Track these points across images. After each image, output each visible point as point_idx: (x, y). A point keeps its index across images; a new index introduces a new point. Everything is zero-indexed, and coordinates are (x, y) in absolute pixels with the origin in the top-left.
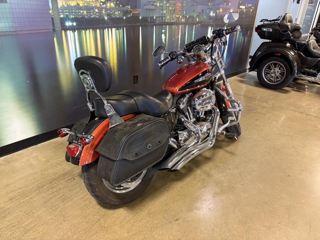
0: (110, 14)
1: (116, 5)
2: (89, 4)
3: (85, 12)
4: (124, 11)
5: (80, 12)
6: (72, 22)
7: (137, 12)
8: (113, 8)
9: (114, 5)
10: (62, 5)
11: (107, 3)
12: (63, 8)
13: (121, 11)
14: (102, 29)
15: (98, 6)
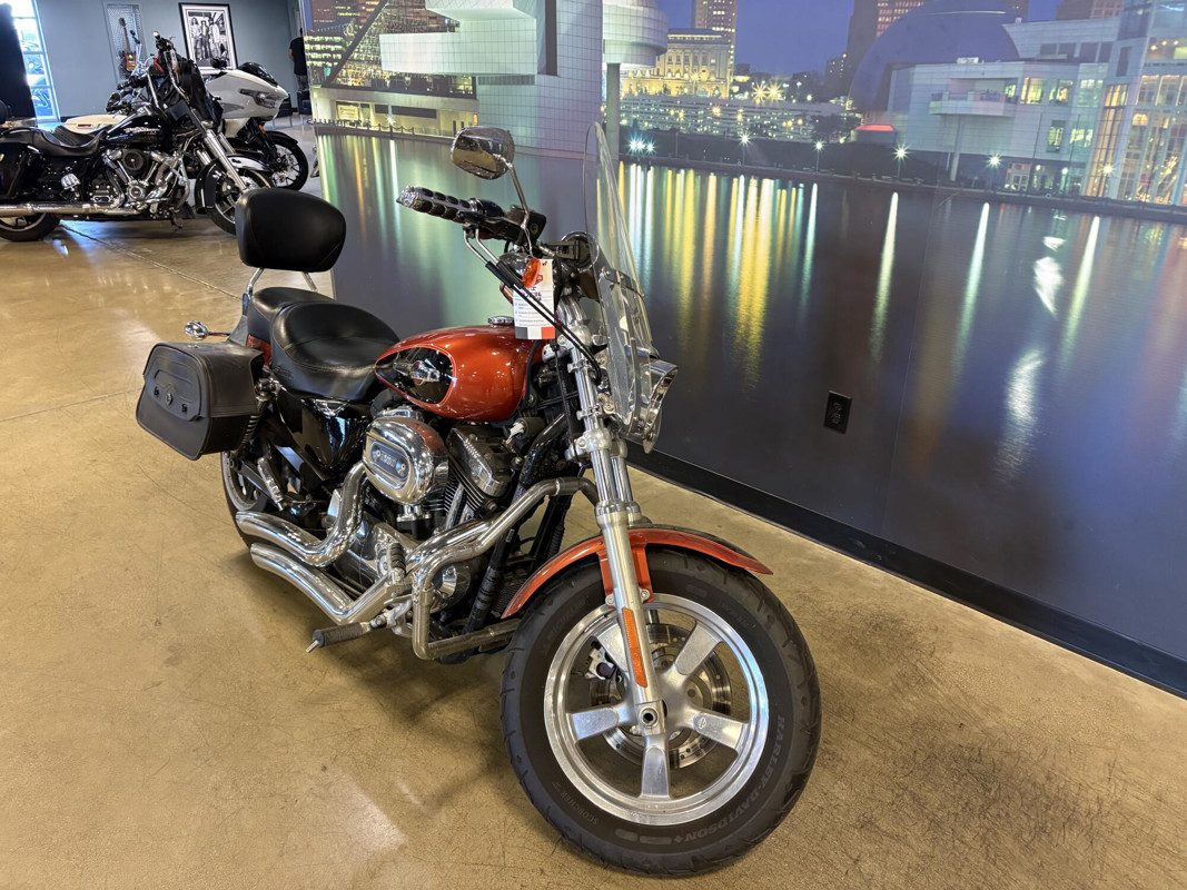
0: (762, 125)
1: (788, 94)
2: (696, 89)
3: (682, 114)
4: (820, 117)
5: (669, 114)
6: (646, 142)
7: (887, 128)
8: (778, 105)
9: (783, 94)
10: (628, 90)
11: (755, 86)
12: (631, 99)
13: (808, 118)
14: (728, 175)
15: (725, 95)
